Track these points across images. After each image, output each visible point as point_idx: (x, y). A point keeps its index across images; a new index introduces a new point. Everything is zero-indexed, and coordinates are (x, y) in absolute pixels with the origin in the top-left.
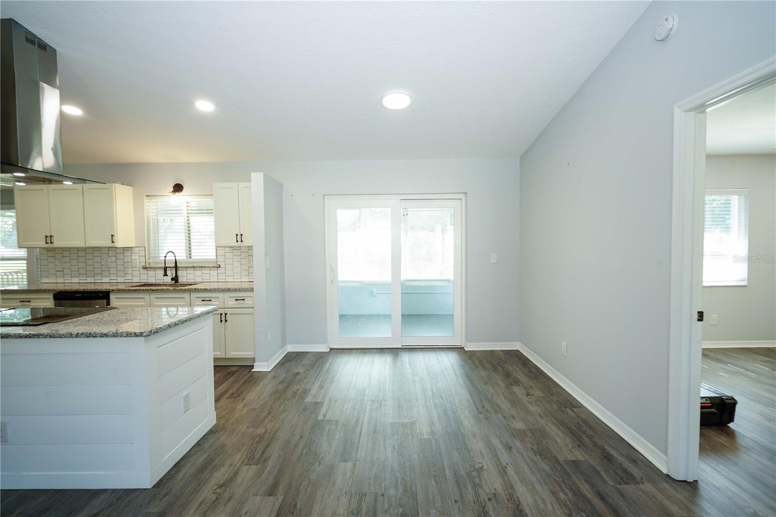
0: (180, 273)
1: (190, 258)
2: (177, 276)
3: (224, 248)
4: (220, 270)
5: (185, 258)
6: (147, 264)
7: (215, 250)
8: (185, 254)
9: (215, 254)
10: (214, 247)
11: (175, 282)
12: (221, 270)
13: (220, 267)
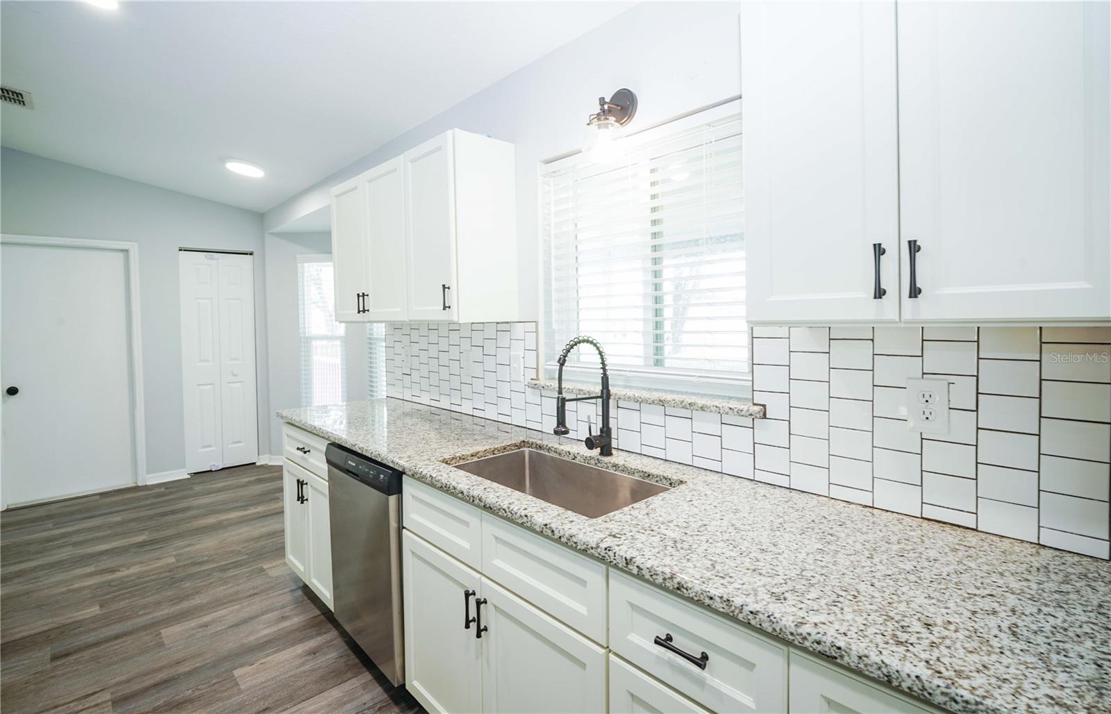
0: (618, 419)
1: (658, 363)
2: (606, 430)
3: (783, 332)
4: (765, 431)
5: (641, 362)
6: (541, 375)
7: (745, 340)
8: (640, 350)
9: (745, 354)
10: (745, 327)
11: (602, 454)
12: (770, 432)
13: (765, 416)
